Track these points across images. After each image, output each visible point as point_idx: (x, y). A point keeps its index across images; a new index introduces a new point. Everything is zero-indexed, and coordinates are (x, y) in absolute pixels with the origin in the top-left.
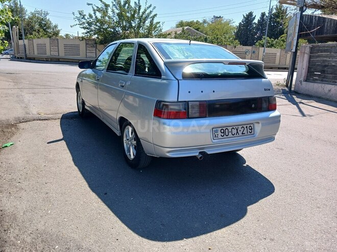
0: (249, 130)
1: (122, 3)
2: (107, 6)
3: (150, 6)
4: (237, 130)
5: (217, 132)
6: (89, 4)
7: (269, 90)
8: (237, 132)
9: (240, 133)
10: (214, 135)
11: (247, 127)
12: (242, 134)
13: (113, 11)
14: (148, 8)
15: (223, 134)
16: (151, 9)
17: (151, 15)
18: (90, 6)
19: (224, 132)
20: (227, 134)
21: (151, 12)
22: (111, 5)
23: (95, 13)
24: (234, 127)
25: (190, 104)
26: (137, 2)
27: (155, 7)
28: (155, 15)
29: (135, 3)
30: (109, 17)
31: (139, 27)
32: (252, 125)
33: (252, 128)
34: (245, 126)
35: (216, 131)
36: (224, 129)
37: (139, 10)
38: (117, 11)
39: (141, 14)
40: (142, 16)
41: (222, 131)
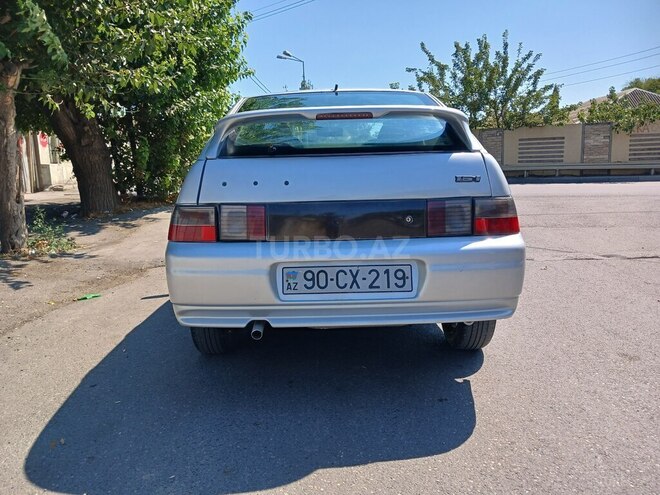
0: (393, 280)
1: (472, 58)
2: (442, 68)
3: (529, 55)
4: (355, 277)
5: (295, 277)
6: (409, 70)
7: (474, 180)
8: (355, 281)
9: (364, 285)
10: (286, 284)
11: (387, 272)
12: (371, 286)
13: (454, 76)
14: (524, 60)
15: (310, 284)
16: (530, 61)
17: (530, 73)
18: (413, 73)
19: (313, 279)
20: (322, 284)
21: (529, 66)
22: (451, 66)
23: (420, 86)
24: (347, 270)
25: (225, 211)
26: (502, 52)
27: (538, 57)
28: (539, 73)
29: (497, 53)
30: (446, 89)
31: (505, 101)
32: (407, 269)
33: (408, 274)
34: (381, 270)
35: (294, 275)
36: (316, 271)
37: (505, 66)
38: (460, 75)
39: (509, 73)
40: (510, 79)
41: (309, 276)
